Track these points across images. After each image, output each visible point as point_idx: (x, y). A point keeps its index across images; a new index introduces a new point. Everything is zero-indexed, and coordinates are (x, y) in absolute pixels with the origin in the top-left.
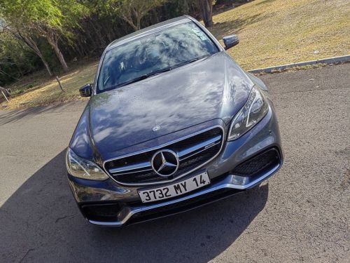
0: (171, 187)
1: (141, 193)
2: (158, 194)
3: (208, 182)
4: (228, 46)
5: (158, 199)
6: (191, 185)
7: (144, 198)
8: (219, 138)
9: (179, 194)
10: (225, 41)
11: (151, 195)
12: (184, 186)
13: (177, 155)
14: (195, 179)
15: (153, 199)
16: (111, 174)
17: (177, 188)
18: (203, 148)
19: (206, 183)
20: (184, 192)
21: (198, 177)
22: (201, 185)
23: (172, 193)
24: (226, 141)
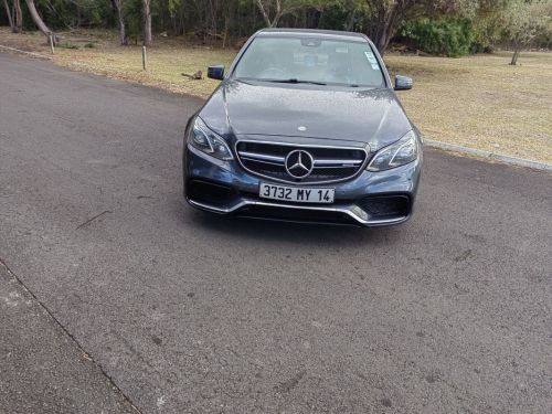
0: (295, 190)
1: (263, 185)
2: (279, 192)
3: (331, 200)
4: (397, 88)
5: (277, 198)
6: (314, 196)
7: (263, 191)
8: (359, 162)
9: (300, 200)
10: (396, 80)
11: (272, 191)
12: (308, 195)
13: (314, 161)
14: (320, 192)
15: (271, 196)
16: (240, 156)
17: (300, 193)
18: (341, 165)
19: (329, 201)
20: (305, 200)
21: (324, 191)
22: (323, 201)
23: (293, 197)
24: (365, 168)
